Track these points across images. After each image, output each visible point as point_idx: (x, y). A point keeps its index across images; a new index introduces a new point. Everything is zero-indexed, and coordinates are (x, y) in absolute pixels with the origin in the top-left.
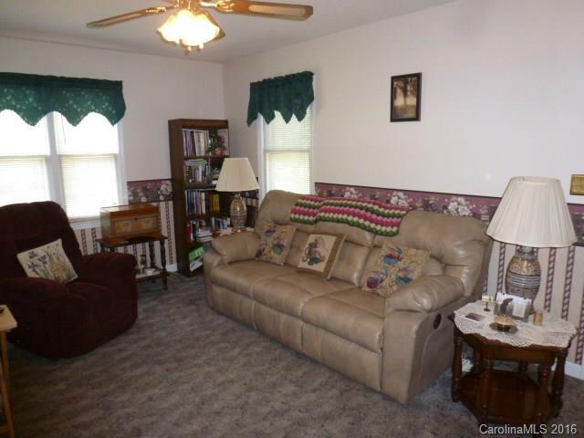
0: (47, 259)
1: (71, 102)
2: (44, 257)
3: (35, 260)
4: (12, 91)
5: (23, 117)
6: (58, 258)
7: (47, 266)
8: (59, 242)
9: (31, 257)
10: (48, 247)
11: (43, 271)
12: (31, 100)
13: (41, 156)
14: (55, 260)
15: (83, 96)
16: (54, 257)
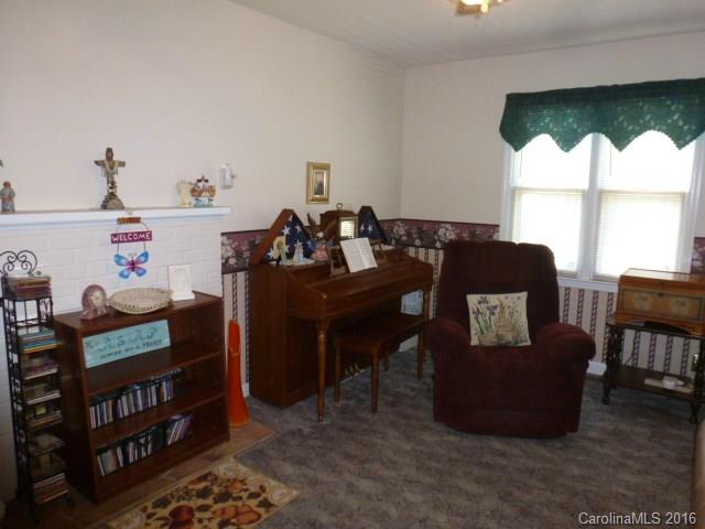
0: (497, 311)
1: (621, 119)
2: (495, 307)
3: (483, 307)
4: (552, 112)
5: (557, 142)
6: (511, 314)
7: (493, 318)
8: (524, 295)
9: (480, 303)
10: (507, 298)
11: (485, 321)
12: (571, 120)
13: (577, 191)
14: (507, 315)
15: (642, 108)
16: (507, 311)
